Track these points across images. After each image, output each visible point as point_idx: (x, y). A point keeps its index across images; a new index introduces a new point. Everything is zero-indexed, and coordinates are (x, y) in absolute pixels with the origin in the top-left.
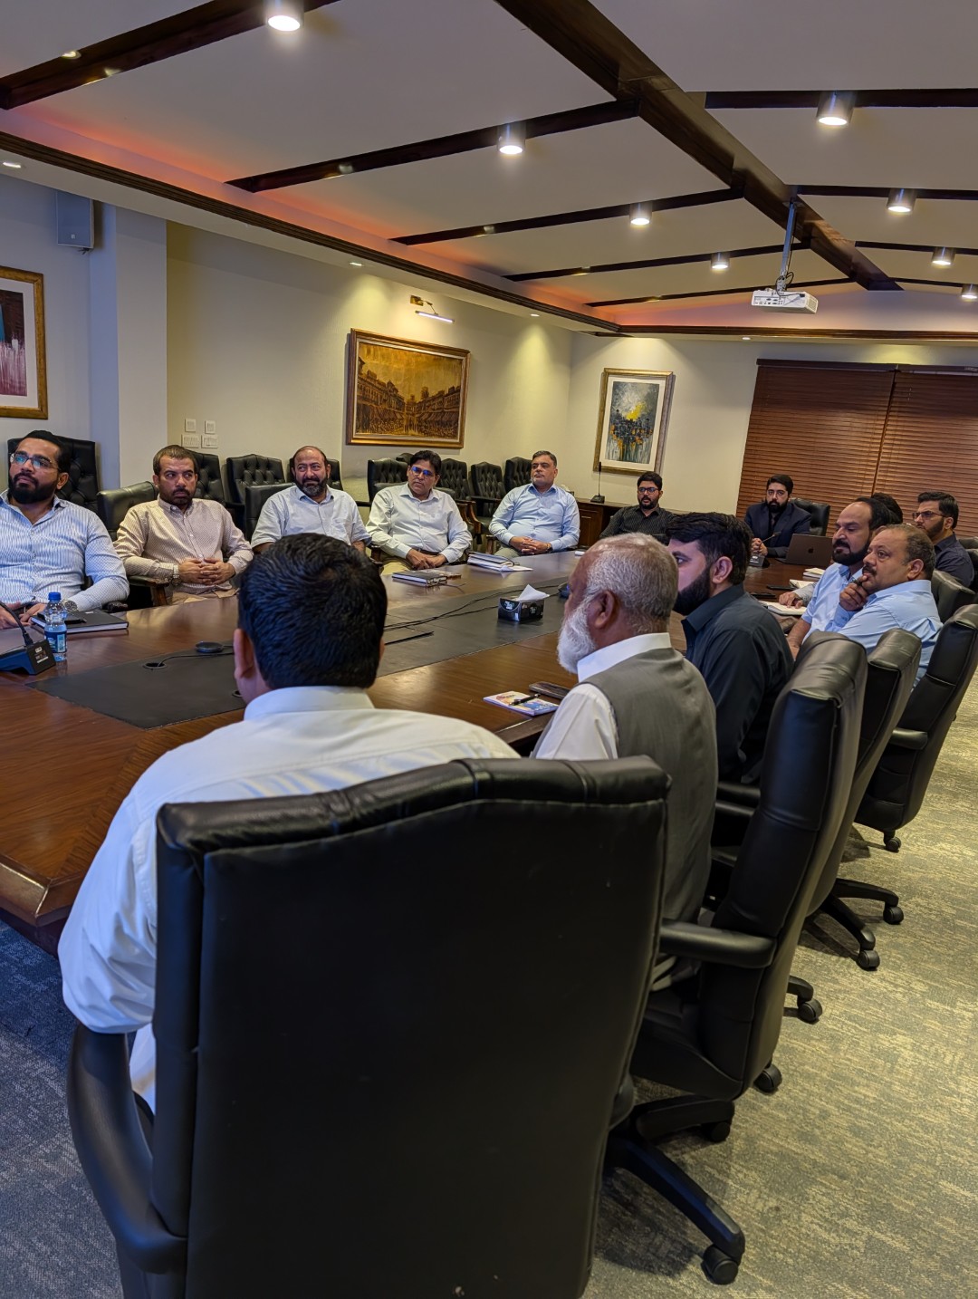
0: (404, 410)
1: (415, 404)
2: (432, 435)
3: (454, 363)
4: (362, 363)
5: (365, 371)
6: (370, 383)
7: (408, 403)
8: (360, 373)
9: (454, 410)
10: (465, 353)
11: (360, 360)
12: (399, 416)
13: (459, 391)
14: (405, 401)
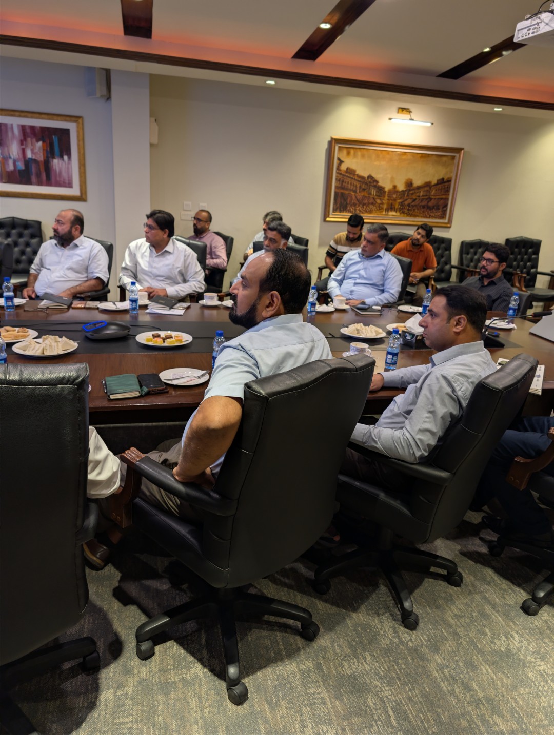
0: (384, 196)
1: (397, 192)
2: (415, 216)
3: (444, 159)
4: (341, 162)
5: (344, 167)
6: (349, 177)
7: (390, 191)
8: (338, 168)
9: (444, 197)
10: (458, 150)
11: (339, 159)
12: (378, 201)
13: (449, 181)
14: (387, 189)
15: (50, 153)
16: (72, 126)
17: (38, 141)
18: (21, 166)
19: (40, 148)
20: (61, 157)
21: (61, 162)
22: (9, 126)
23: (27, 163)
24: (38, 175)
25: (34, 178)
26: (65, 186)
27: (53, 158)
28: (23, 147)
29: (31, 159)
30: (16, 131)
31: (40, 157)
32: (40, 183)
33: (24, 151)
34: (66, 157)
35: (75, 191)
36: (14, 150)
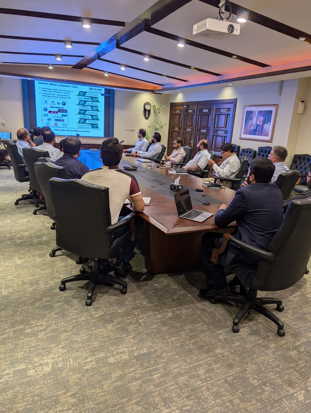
15: (264, 122)
16: (273, 109)
17: (262, 117)
18: (255, 128)
19: (262, 120)
20: (268, 123)
21: (267, 125)
22: (255, 112)
23: (257, 125)
24: (259, 132)
25: (257, 133)
26: (266, 136)
27: (265, 124)
28: (257, 120)
29: (258, 124)
30: (257, 113)
31: (261, 124)
32: (259, 135)
33: (257, 122)
34: (269, 123)
35: (268, 138)
36: (254, 121)
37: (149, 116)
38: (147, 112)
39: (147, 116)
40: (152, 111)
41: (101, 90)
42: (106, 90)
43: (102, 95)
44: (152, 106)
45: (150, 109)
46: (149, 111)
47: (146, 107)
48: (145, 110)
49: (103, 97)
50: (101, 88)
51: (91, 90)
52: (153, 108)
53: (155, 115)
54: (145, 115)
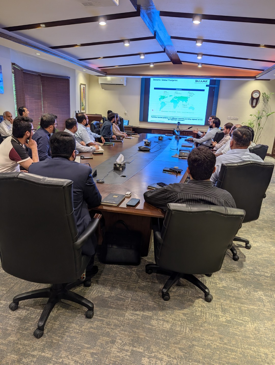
37: (256, 104)
38: (255, 101)
39: (254, 104)
40: (261, 98)
41: (206, 81)
42: (211, 80)
43: (207, 86)
44: (261, 94)
45: (259, 98)
46: (258, 99)
47: (253, 95)
48: (253, 99)
49: (208, 88)
50: (207, 80)
51: (196, 82)
52: (263, 96)
53: (265, 103)
54: (252, 104)
